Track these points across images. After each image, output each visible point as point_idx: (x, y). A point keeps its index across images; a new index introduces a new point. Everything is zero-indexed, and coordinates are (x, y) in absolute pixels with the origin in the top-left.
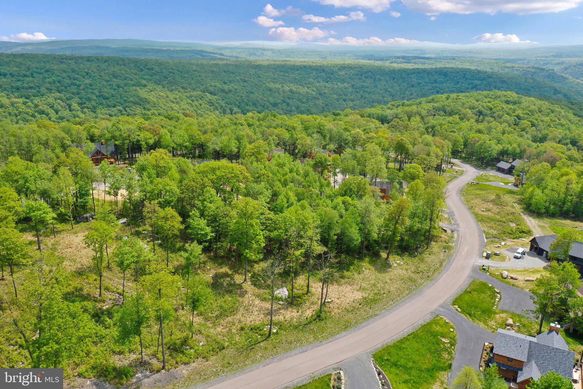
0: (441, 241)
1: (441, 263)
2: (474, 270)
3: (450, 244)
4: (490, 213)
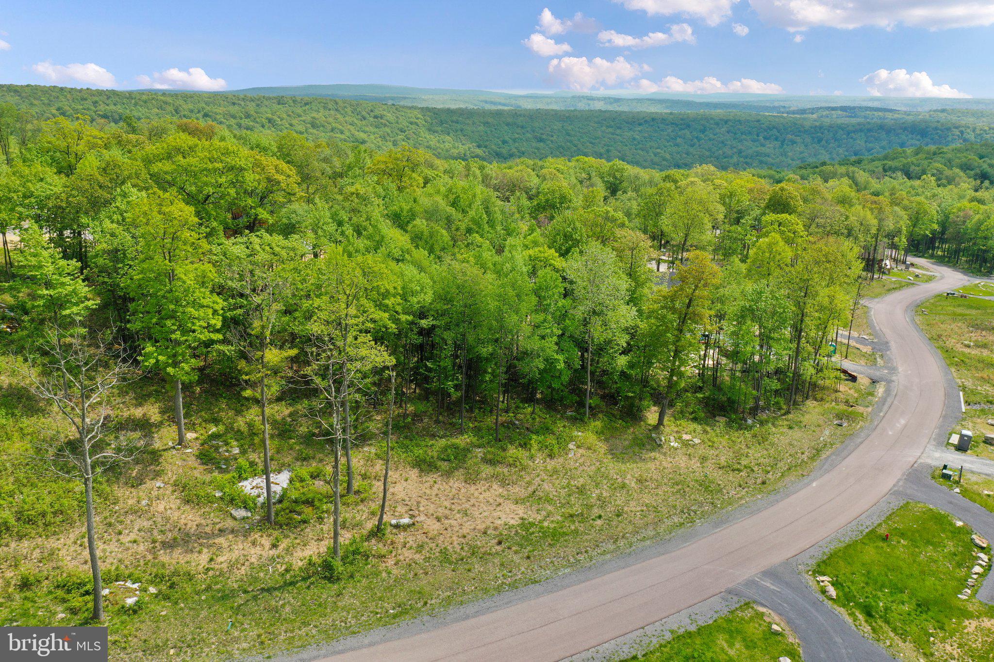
0: (836, 400)
1: (818, 451)
2: (915, 475)
3: (860, 409)
4: (986, 352)
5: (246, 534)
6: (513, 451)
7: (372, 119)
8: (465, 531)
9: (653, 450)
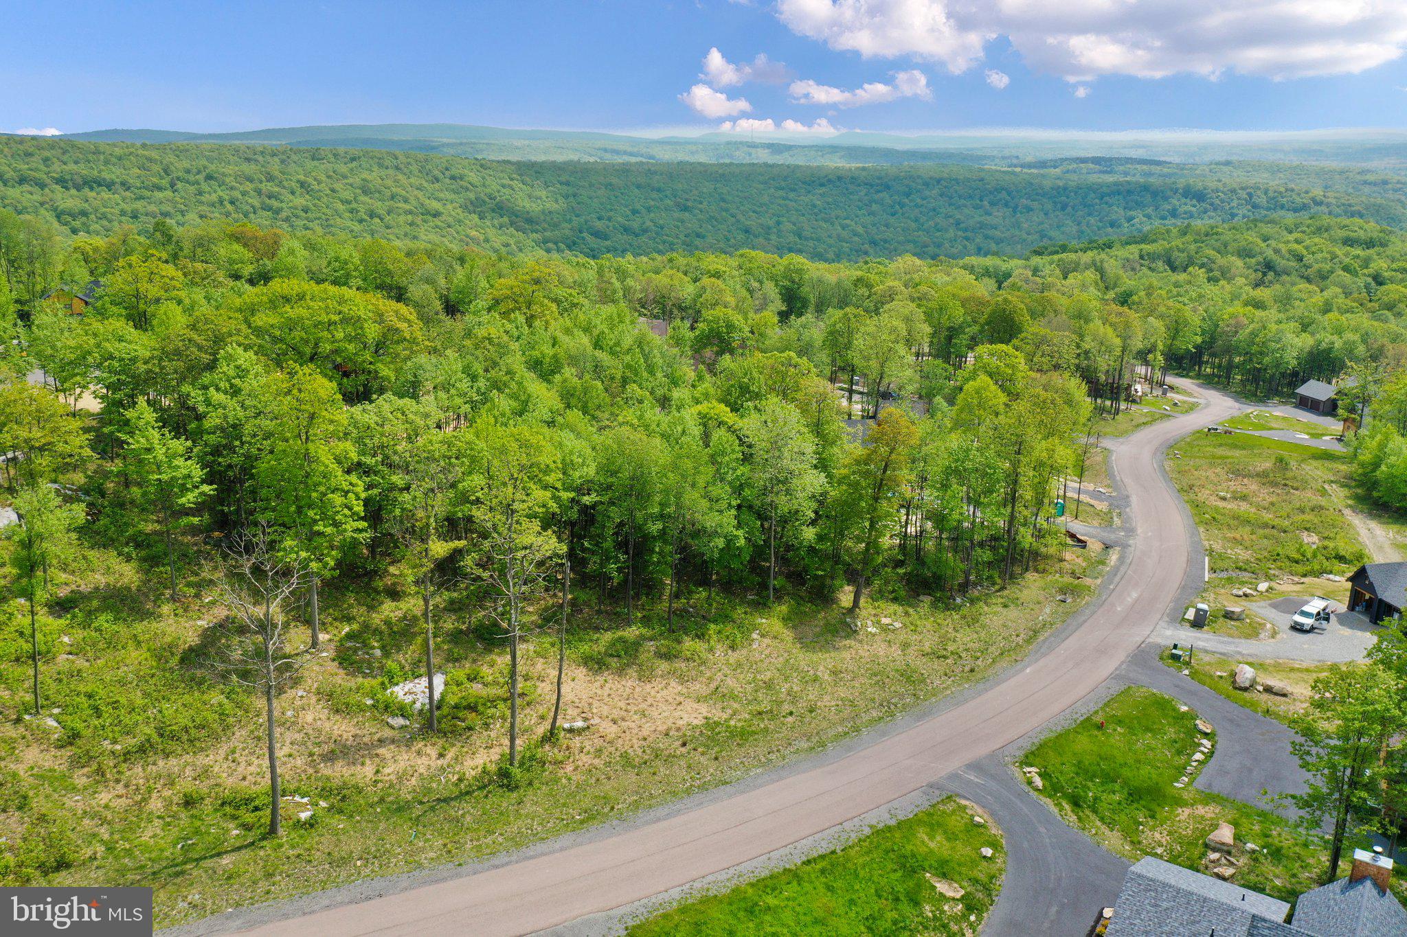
0: (1061, 572)
1: (1036, 632)
2: (1141, 657)
3: (1087, 581)
4: (1244, 506)
5: (409, 743)
6: (689, 644)
7: (447, 181)
8: (645, 732)
9: (847, 637)
